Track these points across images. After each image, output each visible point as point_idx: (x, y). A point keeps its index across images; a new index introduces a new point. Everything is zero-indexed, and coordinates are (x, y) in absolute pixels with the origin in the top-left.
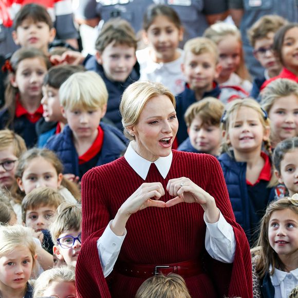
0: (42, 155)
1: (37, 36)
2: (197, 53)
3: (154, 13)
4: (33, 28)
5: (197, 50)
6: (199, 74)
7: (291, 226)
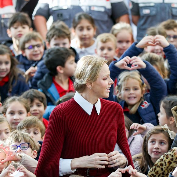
0: (18, 100)
1: (22, 33)
2: (104, 42)
3: (80, 18)
4: (20, 28)
5: (104, 40)
6: (106, 54)
7: (163, 144)
